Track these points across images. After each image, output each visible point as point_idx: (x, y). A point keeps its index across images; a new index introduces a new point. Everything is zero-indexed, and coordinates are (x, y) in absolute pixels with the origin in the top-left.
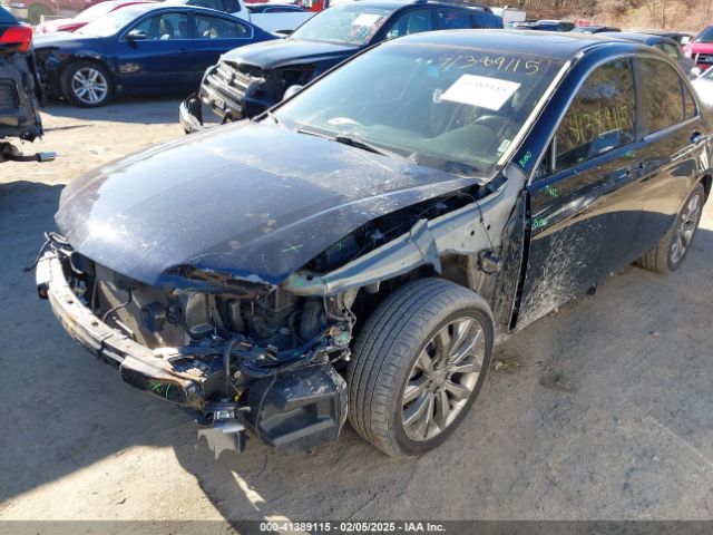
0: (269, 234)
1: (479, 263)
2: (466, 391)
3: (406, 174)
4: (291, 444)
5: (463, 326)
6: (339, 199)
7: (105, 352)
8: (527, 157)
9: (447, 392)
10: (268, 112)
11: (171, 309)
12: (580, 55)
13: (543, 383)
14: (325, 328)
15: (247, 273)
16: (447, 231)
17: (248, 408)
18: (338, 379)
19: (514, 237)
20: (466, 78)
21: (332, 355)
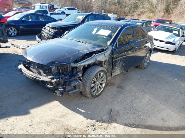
0: (67, 56)
1: (105, 63)
2: (103, 87)
3: (91, 47)
4: (72, 93)
5: (102, 74)
6: (79, 51)
7: (36, 78)
8: (112, 44)
9: (99, 86)
10: (62, 36)
11: (49, 70)
12: (122, 26)
13: (118, 87)
14: (77, 73)
15: (64, 63)
16: (98, 56)
17: (64, 86)
18: (80, 81)
19: (110, 58)
20: (101, 30)
21: (78, 78)
